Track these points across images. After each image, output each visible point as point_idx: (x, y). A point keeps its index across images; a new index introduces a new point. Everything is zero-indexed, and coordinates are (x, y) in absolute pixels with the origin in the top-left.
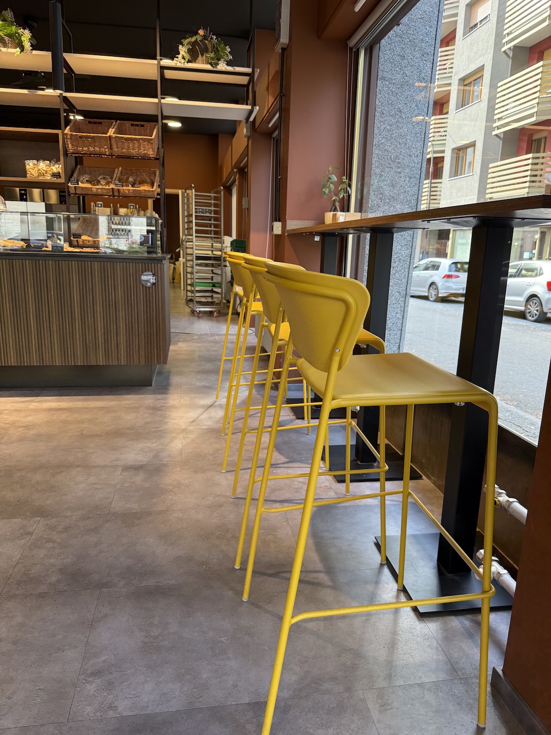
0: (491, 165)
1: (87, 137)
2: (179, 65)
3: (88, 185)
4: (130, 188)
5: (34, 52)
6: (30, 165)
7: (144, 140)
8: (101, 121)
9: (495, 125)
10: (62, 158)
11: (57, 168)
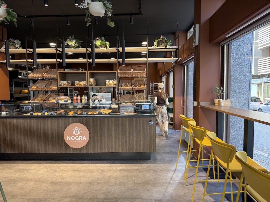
0: (259, 60)
1: (125, 72)
2: (154, 48)
3: (125, 87)
4: (138, 87)
5: (110, 48)
6: (107, 81)
7: (143, 72)
8: (128, 66)
9: (259, 46)
10: (117, 79)
11: (116, 82)
